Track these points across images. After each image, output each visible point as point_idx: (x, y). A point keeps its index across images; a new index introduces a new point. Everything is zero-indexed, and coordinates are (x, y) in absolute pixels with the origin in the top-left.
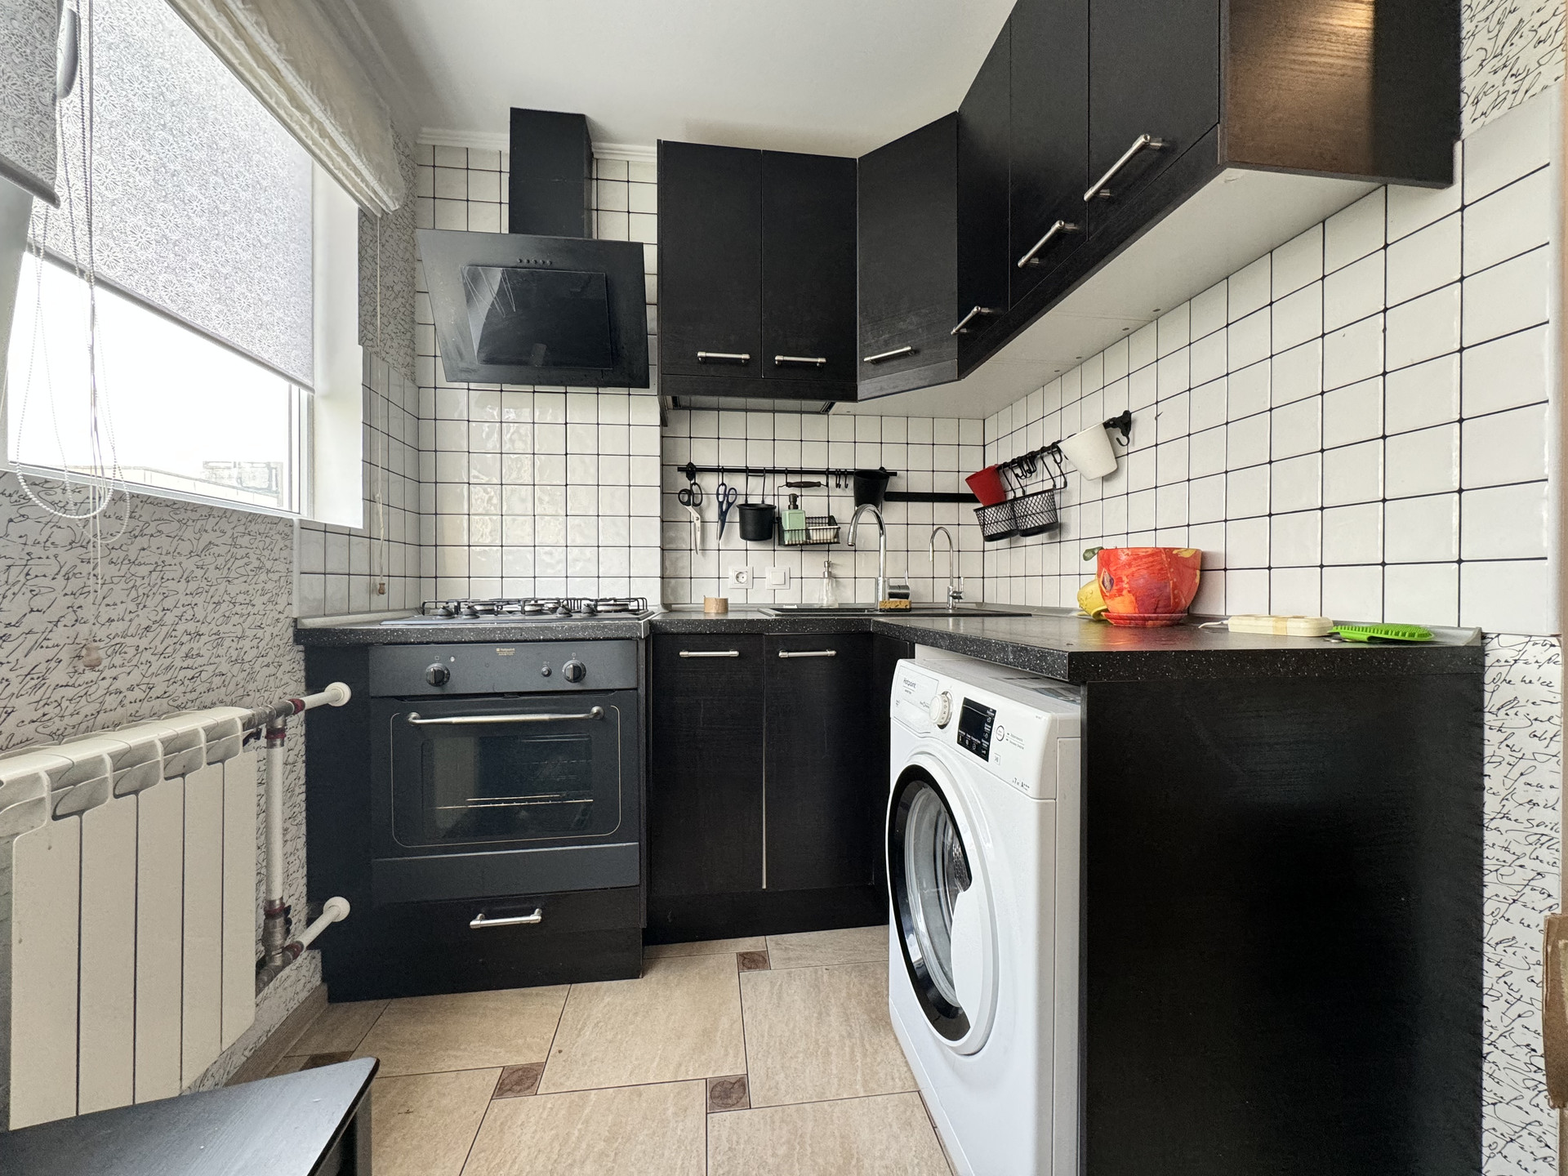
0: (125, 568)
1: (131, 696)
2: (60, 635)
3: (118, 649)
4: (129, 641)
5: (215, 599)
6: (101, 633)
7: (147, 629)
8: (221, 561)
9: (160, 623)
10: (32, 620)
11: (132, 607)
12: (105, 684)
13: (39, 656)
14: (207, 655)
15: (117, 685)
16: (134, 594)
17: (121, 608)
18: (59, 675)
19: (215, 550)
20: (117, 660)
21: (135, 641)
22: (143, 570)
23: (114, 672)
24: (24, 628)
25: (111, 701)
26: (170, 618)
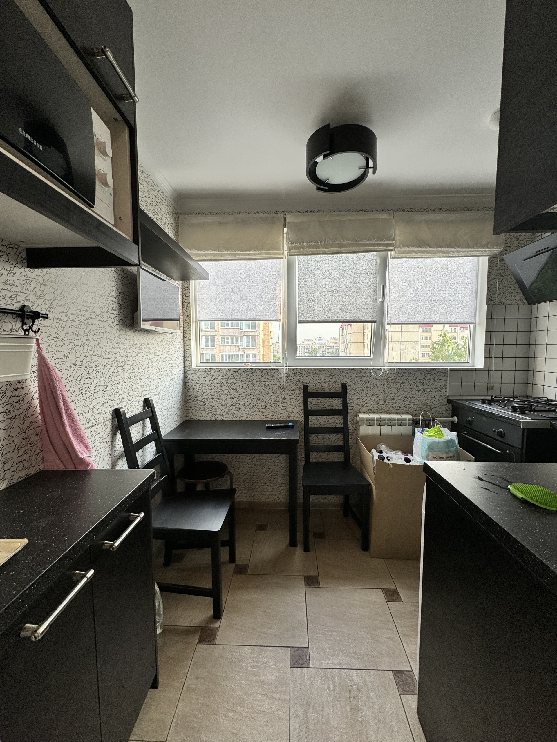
0: (395, 383)
1: (395, 408)
2: (381, 396)
3: (393, 399)
4: (395, 397)
5: (418, 390)
6: (390, 396)
7: (400, 395)
8: (420, 381)
9: (403, 394)
10: (377, 393)
11: (396, 391)
12: (390, 405)
13: (378, 398)
14: (416, 402)
15: (392, 406)
16: (397, 388)
17: (394, 391)
18: (382, 402)
19: (419, 378)
20: (393, 401)
21: (397, 398)
22: (399, 384)
23: (392, 403)
24: (376, 394)
25: (391, 409)
26: (405, 394)
